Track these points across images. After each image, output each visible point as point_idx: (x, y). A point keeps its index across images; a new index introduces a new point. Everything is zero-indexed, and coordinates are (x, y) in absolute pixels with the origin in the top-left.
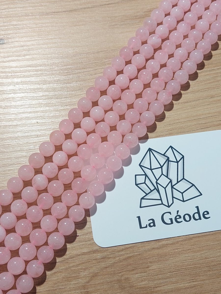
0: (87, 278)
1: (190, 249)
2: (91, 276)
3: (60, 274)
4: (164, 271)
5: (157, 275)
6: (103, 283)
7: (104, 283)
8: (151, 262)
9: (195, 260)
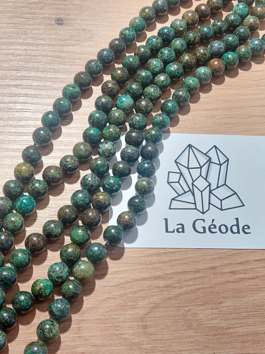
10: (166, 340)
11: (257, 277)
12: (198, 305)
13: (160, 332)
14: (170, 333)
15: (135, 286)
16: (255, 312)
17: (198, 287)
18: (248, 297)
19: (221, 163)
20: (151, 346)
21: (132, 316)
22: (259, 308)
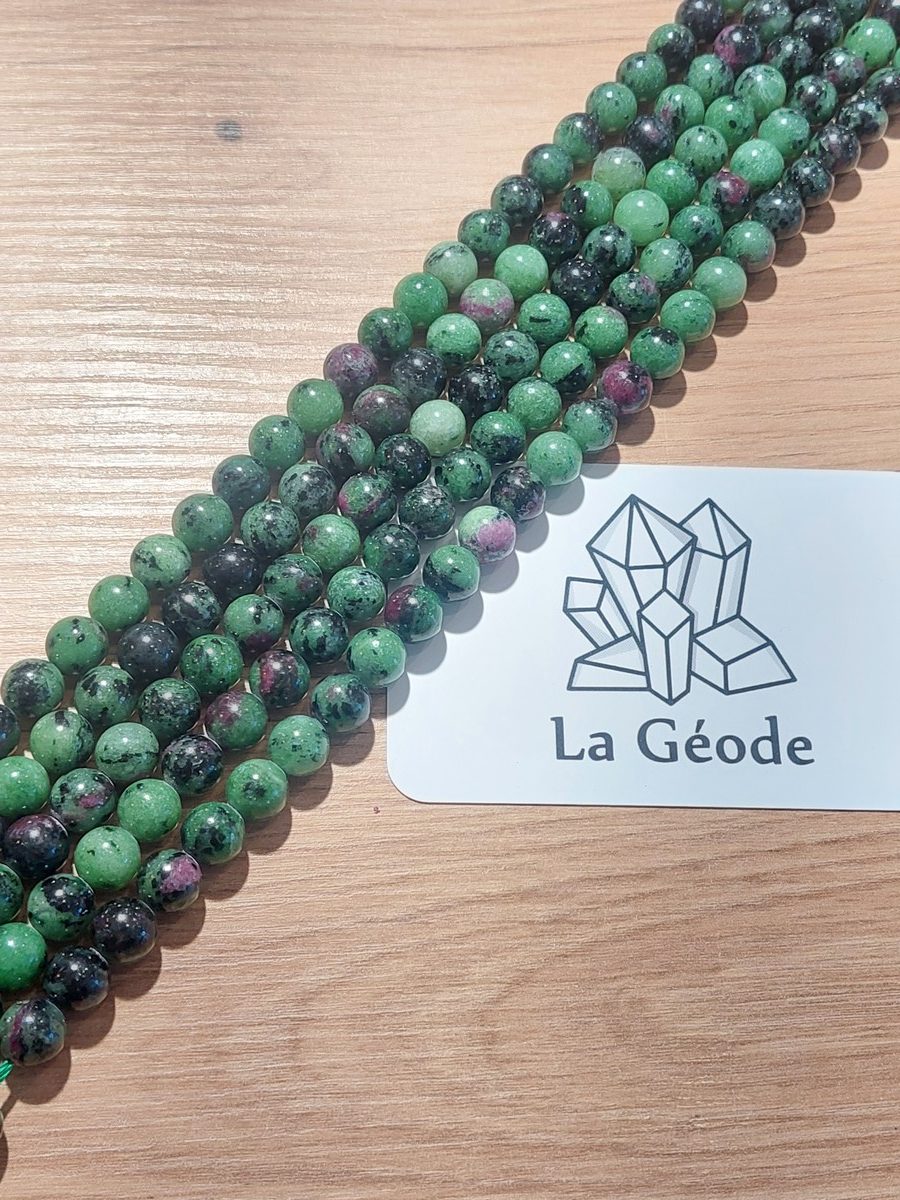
0: (495, 986)
1: (872, 922)
2: (509, 981)
3: (396, 961)
4: (774, 987)
5: (746, 1001)
6: (549, 1010)
7: (555, 1010)
8: (726, 954)
9: (886, 960)
10: (553, 1077)
11: (827, 893)
12: (649, 976)
13: (537, 1054)
14: (565, 1056)
15: (462, 919)
16: (821, 994)
17: (649, 921)
18: (799, 950)
19: (728, 553)
20: (509, 1094)
21: (452, 1007)
22: (831, 984)
